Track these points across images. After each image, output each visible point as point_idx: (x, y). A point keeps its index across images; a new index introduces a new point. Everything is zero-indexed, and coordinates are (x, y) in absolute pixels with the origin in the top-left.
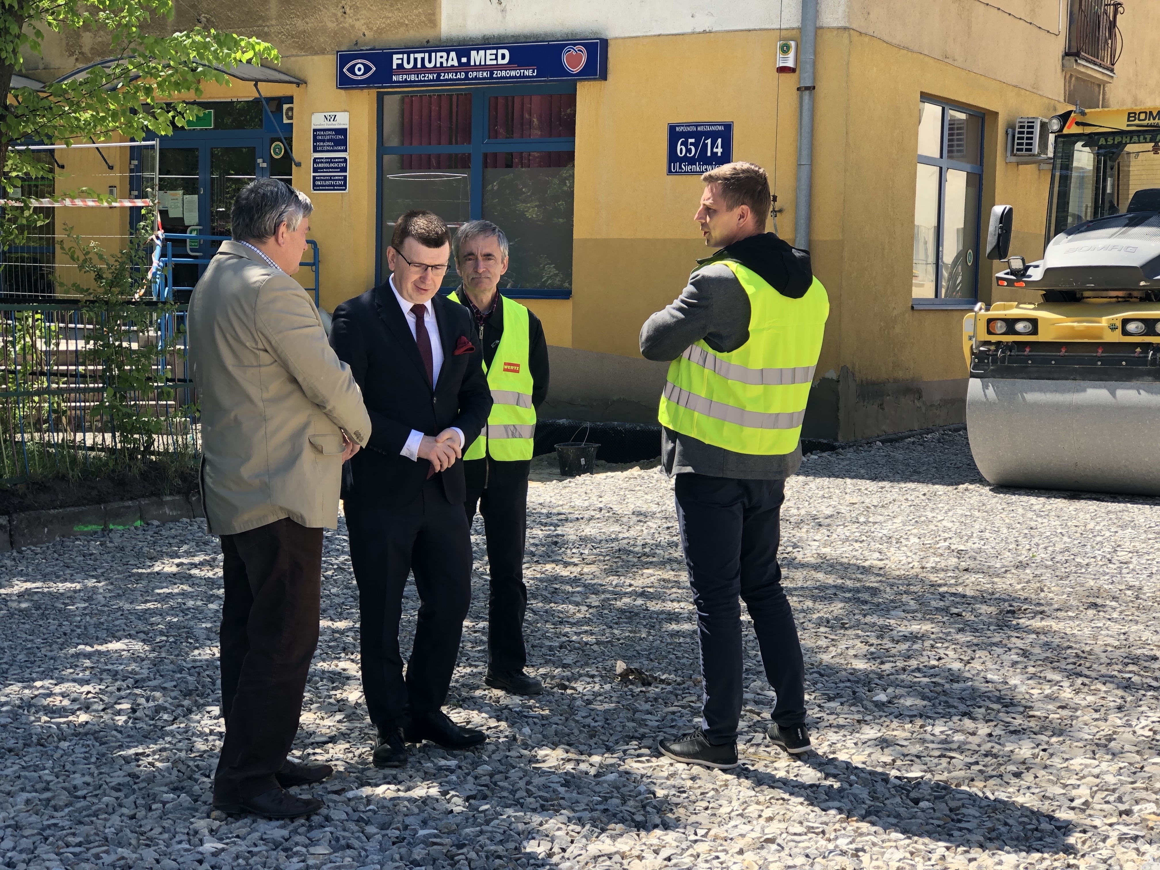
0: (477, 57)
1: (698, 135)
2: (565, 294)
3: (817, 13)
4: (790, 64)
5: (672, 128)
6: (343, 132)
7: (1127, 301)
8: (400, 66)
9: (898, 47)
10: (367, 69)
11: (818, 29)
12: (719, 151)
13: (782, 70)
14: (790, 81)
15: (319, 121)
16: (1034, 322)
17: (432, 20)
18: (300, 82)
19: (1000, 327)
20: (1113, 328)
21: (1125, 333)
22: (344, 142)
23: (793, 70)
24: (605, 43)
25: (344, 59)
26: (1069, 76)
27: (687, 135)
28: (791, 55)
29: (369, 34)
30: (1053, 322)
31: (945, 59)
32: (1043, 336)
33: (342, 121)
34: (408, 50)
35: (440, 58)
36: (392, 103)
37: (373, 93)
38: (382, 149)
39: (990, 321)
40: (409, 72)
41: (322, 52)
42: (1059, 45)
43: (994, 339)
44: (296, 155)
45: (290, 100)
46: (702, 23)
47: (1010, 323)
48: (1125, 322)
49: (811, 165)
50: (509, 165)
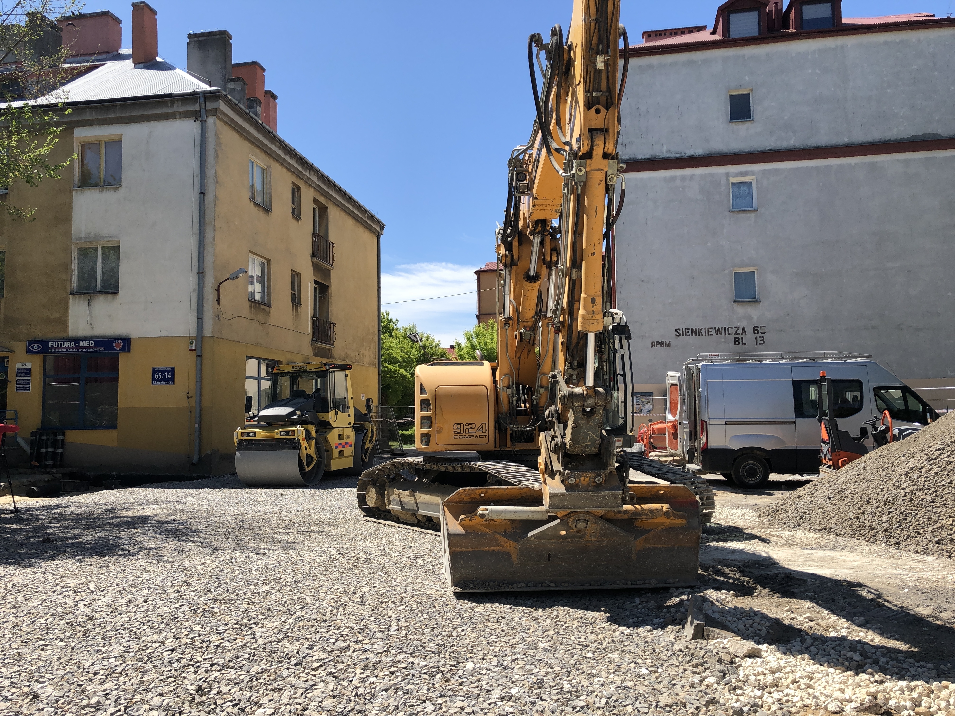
0: (82, 344)
1: (162, 371)
2: (115, 427)
3: (202, 331)
4: (193, 348)
5: (153, 369)
6: (29, 370)
8: (52, 346)
9: (236, 342)
10: (39, 347)
11: (203, 337)
12: (170, 377)
13: (190, 350)
14: (194, 354)
15: (19, 366)
16: (255, 433)
17: (66, 329)
18: (12, 351)
19: (245, 435)
20: (277, 434)
21: (281, 435)
22: (29, 374)
23: (194, 350)
24: (129, 340)
25: (30, 343)
26: (314, 348)
27: (159, 371)
28: (194, 345)
29: (40, 335)
30: (260, 433)
31: (257, 344)
32: (258, 437)
33: (29, 365)
34: (55, 341)
35: (67, 344)
36: (50, 360)
37: (42, 356)
38: (45, 376)
39: (242, 433)
40: (55, 349)
41: (22, 340)
42: (310, 337)
43: (244, 438)
44: (9, 378)
45: (8, 358)
46: (164, 334)
47: (248, 433)
48: (281, 432)
49: (201, 381)
50: (96, 382)
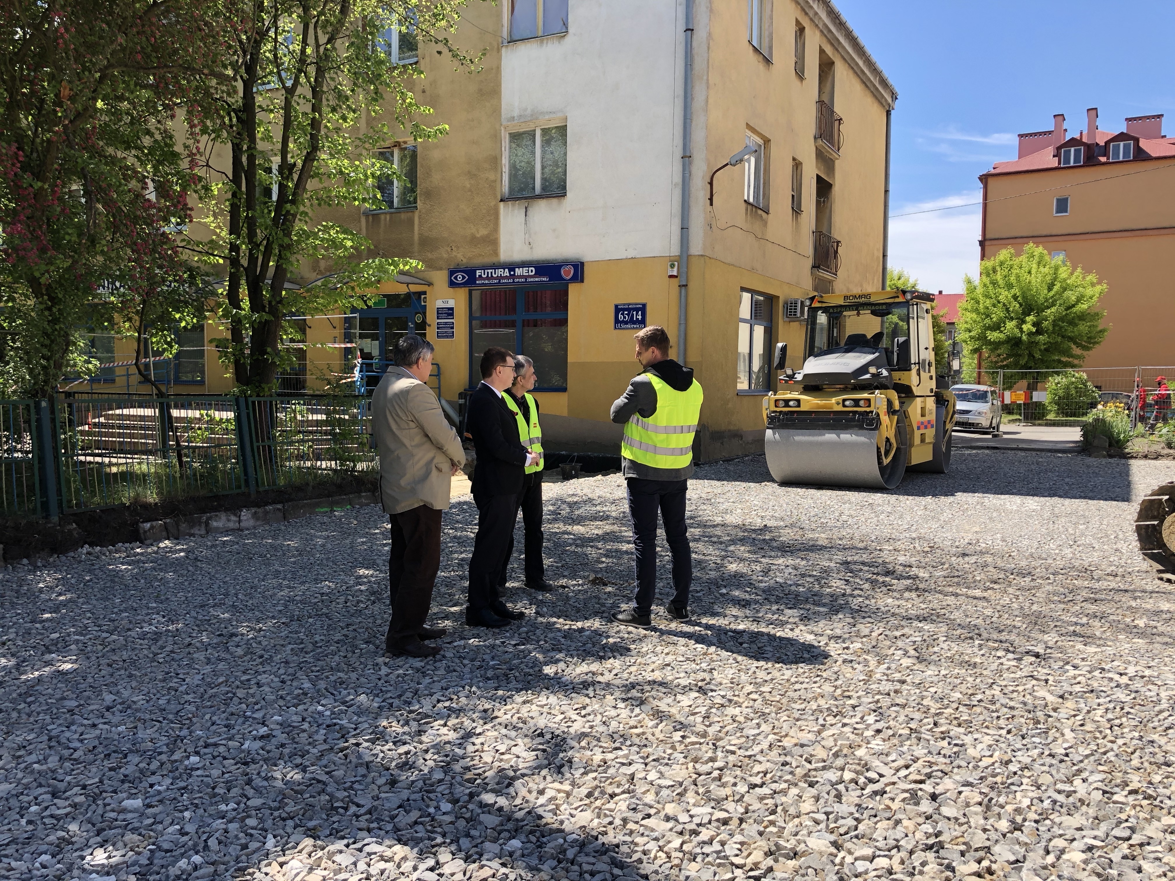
0: (519, 272)
1: (629, 310)
2: (564, 390)
3: (688, 248)
4: (675, 273)
5: (616, 306)
6: (452, 309)
7: (845, 390)
8: (480, 276)
9: (729, 264)
10: (464, 277)
11: (689, 256)
12: (640, 317)
13: (671, 276)
14: (675, 282)
15: (440, 304)
16: (798, 401)
17: (496, 253)
18: (430, 284)
19: (781, 404)
20: (838, 404)
21: (844, 406)
22: (452, 314)
23: (676, 277)
24: (582, 264)
25: (452, 273)
26: (815, 277)
27: (624, 310)
28: (675, 269)
29: (465, 260)
30: (808, 401)
31: (753, 270)
32: (804, 408)
33: (451, 304)
34: (484, 268)
35: (500, 272)
36: (476, 295)
37: (467, 289)
38: (471, 318)
39: (776, 401)
40: (484, 279)
41: (441, 269)
42: (810, 262)
43: (778, 409)
44: (428, 321)
45: (425, 293)
46: (631, 254)
47: (787, 402)
48: (844, 400)
49: (686, 324)
50: (535, 326)
